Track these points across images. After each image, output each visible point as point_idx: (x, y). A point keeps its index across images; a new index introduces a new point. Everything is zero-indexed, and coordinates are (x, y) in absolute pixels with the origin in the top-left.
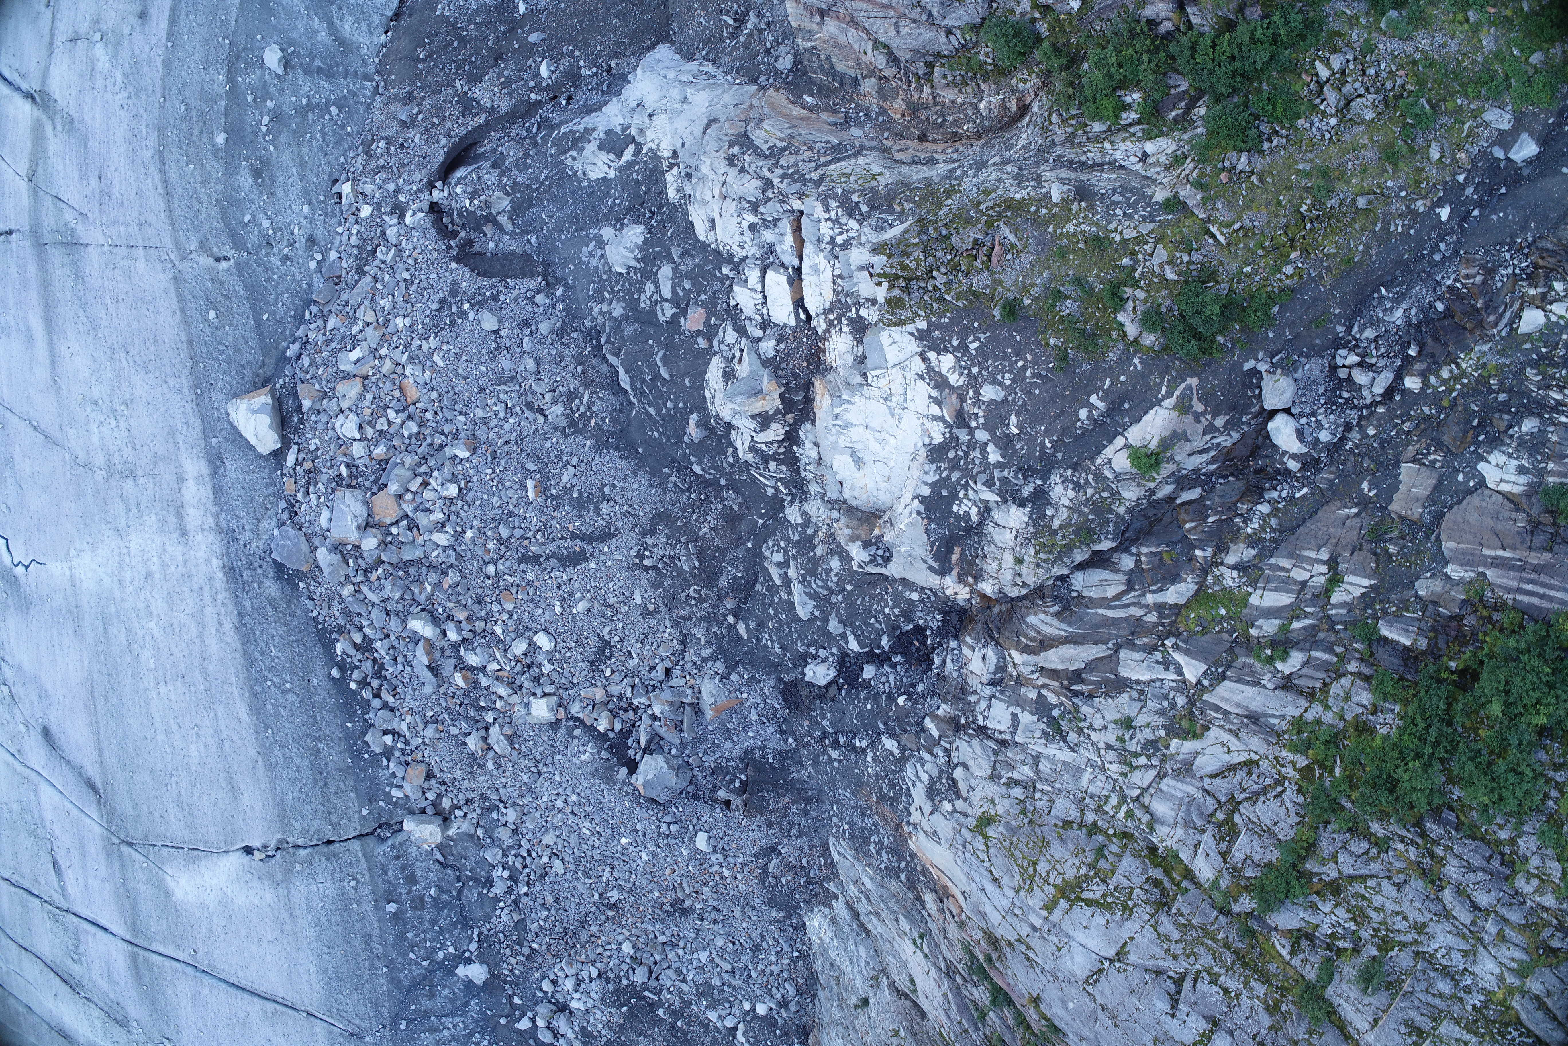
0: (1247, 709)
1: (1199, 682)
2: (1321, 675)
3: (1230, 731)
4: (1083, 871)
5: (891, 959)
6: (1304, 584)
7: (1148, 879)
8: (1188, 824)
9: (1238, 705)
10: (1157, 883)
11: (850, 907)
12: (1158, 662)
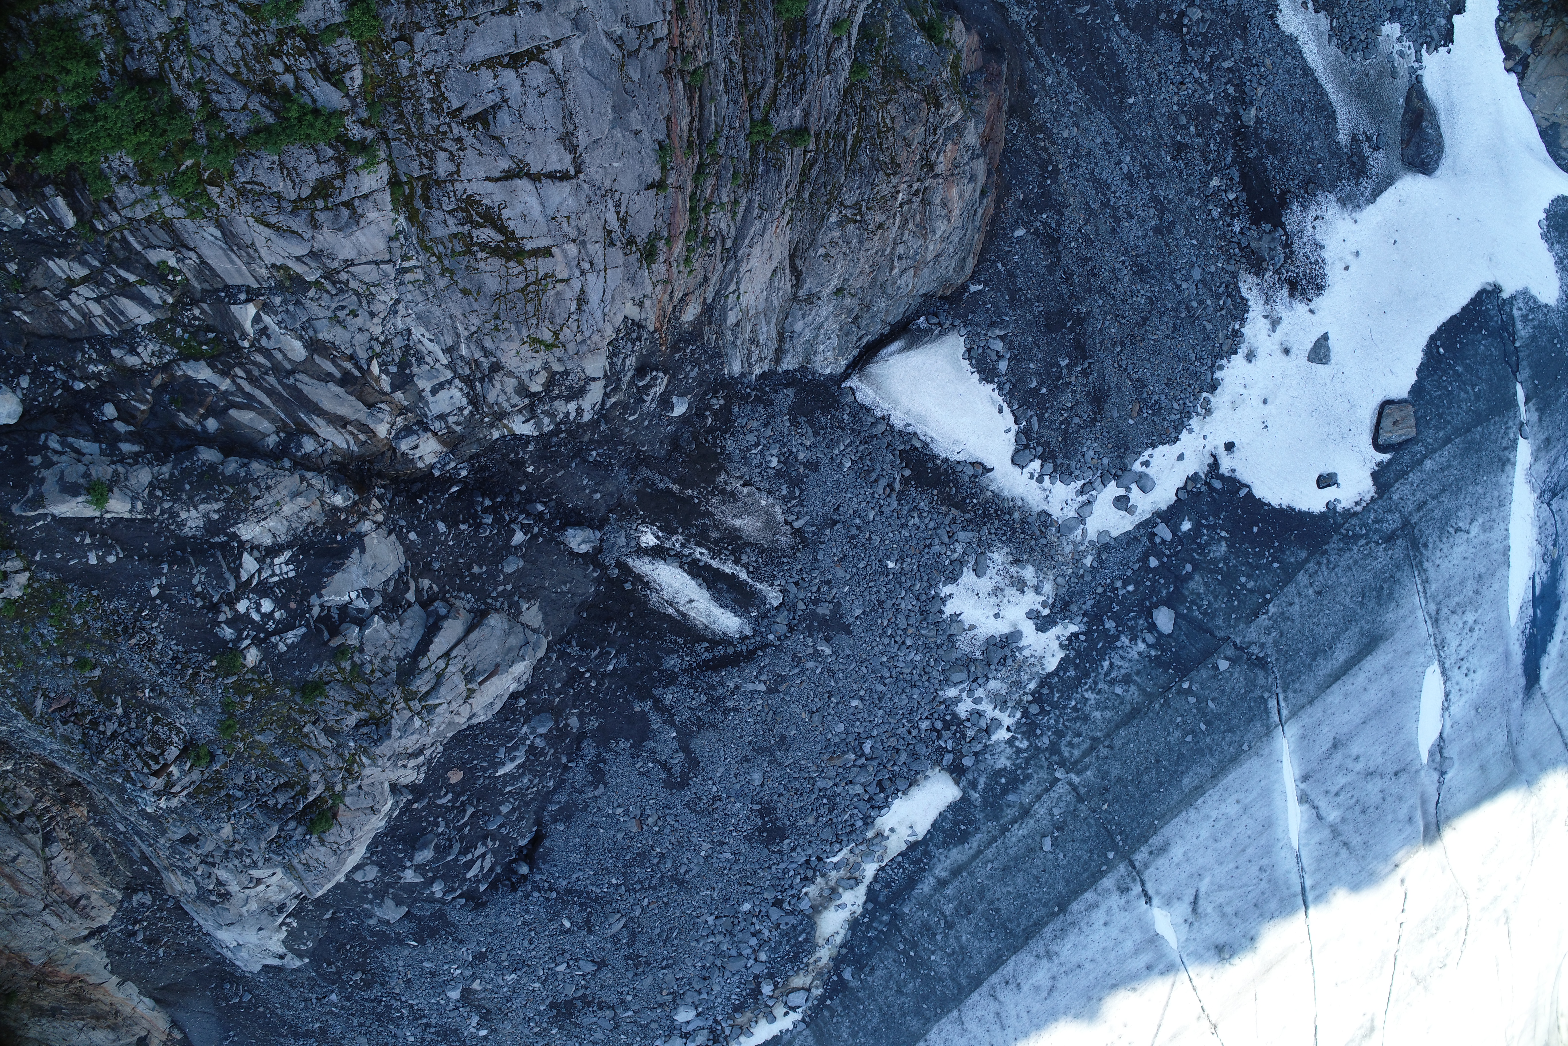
0: (227, 255)
1: (247, 301)
2: (145, 231)
3: (256, 251)
4: (481, 255)
5: (776, 303)
6: (98, 300)
7: (431, 208)
8: (356, 217)
9: (232, 262)
10: (426, 199)
11: (778, 360)
12: (269, 337)
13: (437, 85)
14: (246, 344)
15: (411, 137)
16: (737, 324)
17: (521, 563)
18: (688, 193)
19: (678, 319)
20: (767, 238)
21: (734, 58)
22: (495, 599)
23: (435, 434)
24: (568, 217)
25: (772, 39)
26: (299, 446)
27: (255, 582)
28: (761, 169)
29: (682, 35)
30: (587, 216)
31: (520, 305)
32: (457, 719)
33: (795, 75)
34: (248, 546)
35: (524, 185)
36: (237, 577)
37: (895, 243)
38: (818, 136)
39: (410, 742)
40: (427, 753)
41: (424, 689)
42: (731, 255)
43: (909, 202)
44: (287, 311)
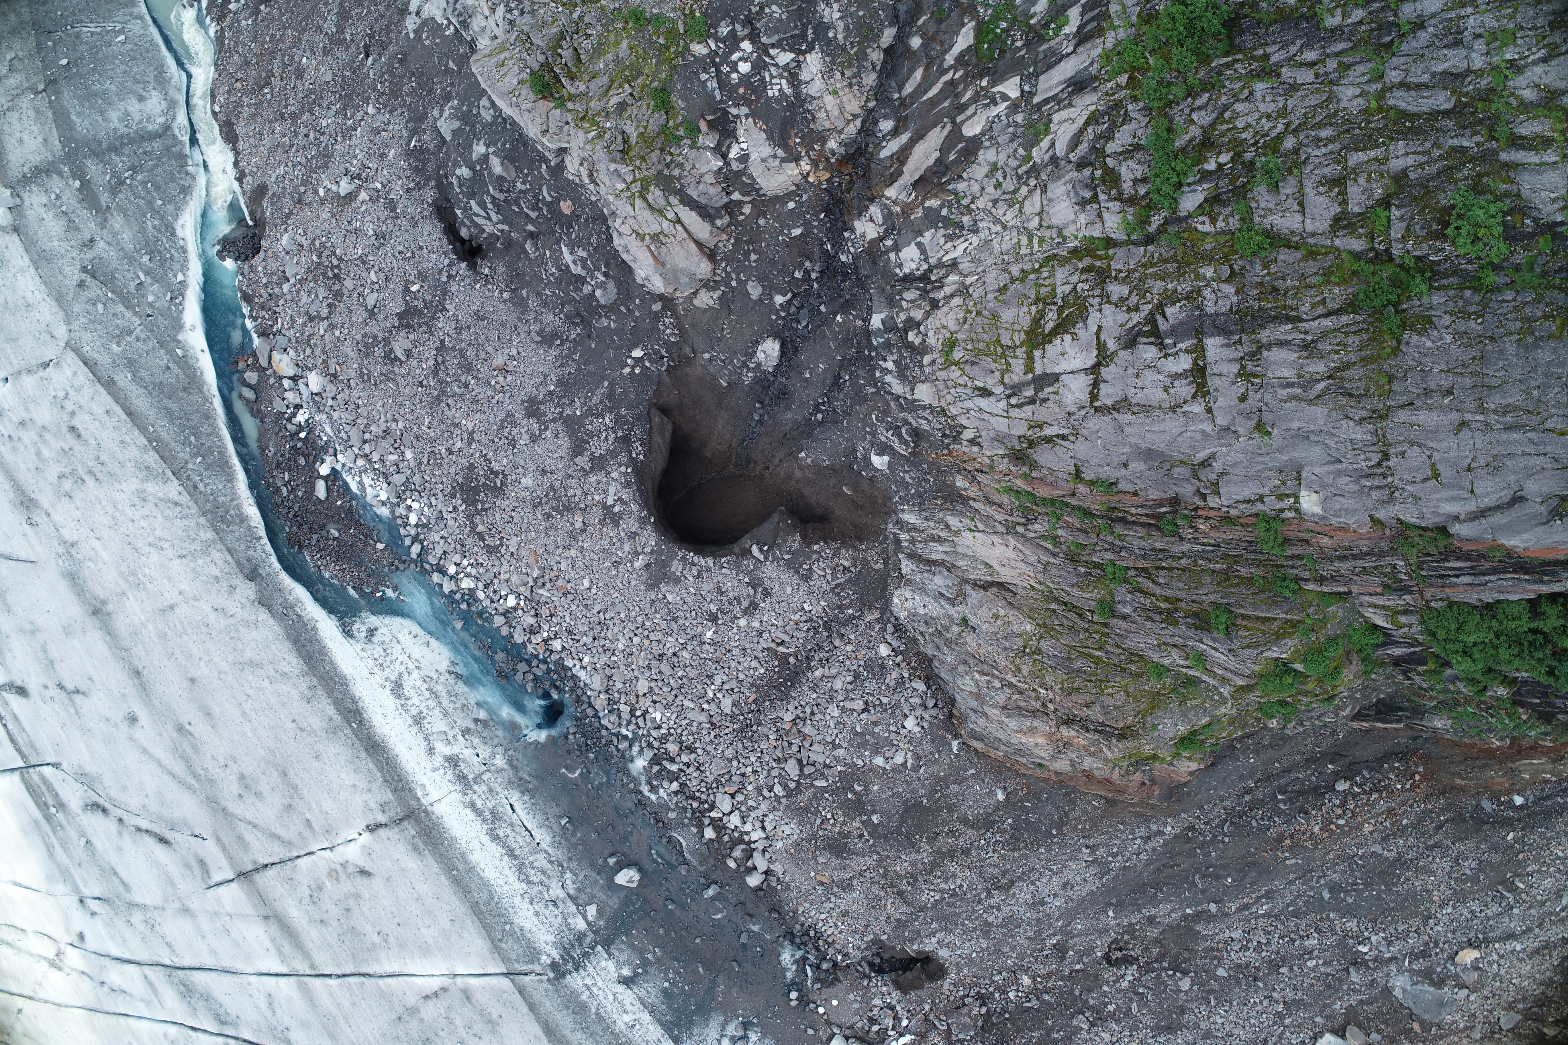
13: (1187, 298)
14: (984, 83)
15: (1144, 266)
16: (947, 525)
17: (754, 298)
18: (1069, 500)
19: (959, 472)
20: (1021, 565)
21: (1183, 561)
22: (725, 269)
23: (881, 239)
24: (1057, 393)
25: (1195, 598)
26: (886, 117)
27: (767, 60)
28: (1083, 570)
29: (1207, 518)
30: (1057, 410)
31: (985, 337)
32: (619, 221)
33: (1160, 613)
34: (801, 58)
35: (1091, 358)
36: (773, 46)
37: (1002, 680)
38: (1106, 625)
39: (603, 177)
40: (592, 187)
41: (650, 198)
42: (1010, 529)
43: (1037, 699)
44: (1008, 125)
